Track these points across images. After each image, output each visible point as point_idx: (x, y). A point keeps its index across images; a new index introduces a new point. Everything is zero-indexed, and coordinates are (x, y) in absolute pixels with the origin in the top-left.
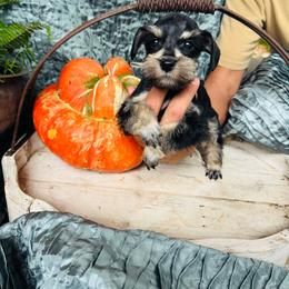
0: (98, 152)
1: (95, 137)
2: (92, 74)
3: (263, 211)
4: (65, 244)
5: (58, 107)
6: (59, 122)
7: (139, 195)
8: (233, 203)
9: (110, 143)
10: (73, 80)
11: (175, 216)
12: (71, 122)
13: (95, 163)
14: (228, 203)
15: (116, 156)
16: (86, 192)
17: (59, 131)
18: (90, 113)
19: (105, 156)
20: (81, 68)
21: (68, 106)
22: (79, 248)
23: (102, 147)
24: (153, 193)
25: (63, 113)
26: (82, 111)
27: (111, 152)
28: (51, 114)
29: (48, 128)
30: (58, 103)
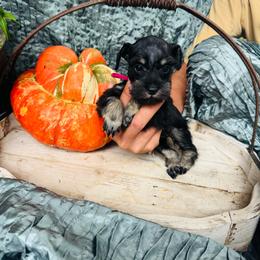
0: (63, 130)
1: (61, 117)
2: (65, 60)
3: (212, 196)
4: (12, 206)
5: (32, 88)
6: (30, 101)
7: (99, 173)
8: (184, 186)
9: (75, 123)
10: (47, 64)
11: (128, 193)
12: (41, 102)
13: (61, 141)
14: (181, 186)
15: (80, 136)
16: (51, 167)
17: (30, 109)
18: (60, 94)
19: (69, 134)
20: (56, 54)
21: (41, 87)
22: (24, 210)
23: (67, 125)
24: (111, 172)
25: (35, 93)
26: (53, 92)
27: (76, 131)
28: (25, 94)
29: (21, 106)
30: (33, 84)
